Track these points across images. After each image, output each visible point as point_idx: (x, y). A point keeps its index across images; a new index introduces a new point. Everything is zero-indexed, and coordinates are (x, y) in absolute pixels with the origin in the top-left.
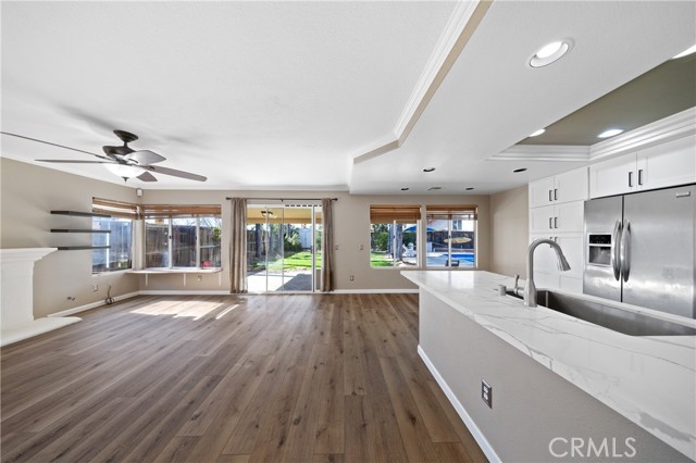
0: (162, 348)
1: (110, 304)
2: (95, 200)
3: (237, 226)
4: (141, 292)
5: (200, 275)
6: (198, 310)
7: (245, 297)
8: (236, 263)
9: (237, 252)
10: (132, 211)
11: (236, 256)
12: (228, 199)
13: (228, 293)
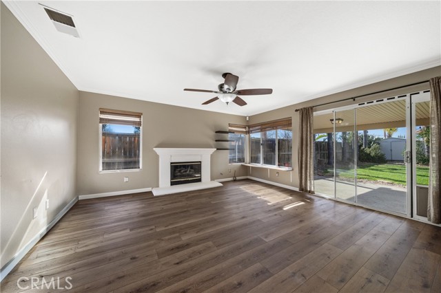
0: (243, 217)
1: (235, 181)
2: (230, 125)
3: (304, 133)
4: (249, 177)
5: (278, 172)
6: (273, 198)
7: (312, 197)
8: (304, 166)
9: (304, 156)
10: (244, 130)
11: (304, 159)
12: (297, 110)
13: (297, 189)
